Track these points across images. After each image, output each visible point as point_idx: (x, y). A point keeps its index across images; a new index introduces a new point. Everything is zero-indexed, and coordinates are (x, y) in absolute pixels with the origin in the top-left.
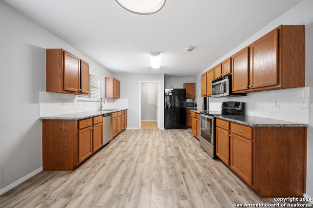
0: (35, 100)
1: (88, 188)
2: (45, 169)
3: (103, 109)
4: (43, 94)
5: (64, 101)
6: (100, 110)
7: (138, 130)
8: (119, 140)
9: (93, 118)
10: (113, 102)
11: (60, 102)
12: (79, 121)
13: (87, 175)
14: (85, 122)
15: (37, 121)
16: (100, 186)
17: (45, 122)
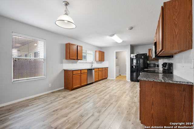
0: (62, 63)
1: (71, 97)
2: (65, 88)
3: (93, 67)
4: (65, 60)
5: (72, 63)
6: (92, 67)
7: (114, 80)
8: (99, 83)
9: (81, 70)
10: (101, 63)
11: (71, 63)
12: (73, 71)
13: (74, 93)
14: (76, 72)
15: (62, 70)
16: (74, 98)
17: (65, 70)
